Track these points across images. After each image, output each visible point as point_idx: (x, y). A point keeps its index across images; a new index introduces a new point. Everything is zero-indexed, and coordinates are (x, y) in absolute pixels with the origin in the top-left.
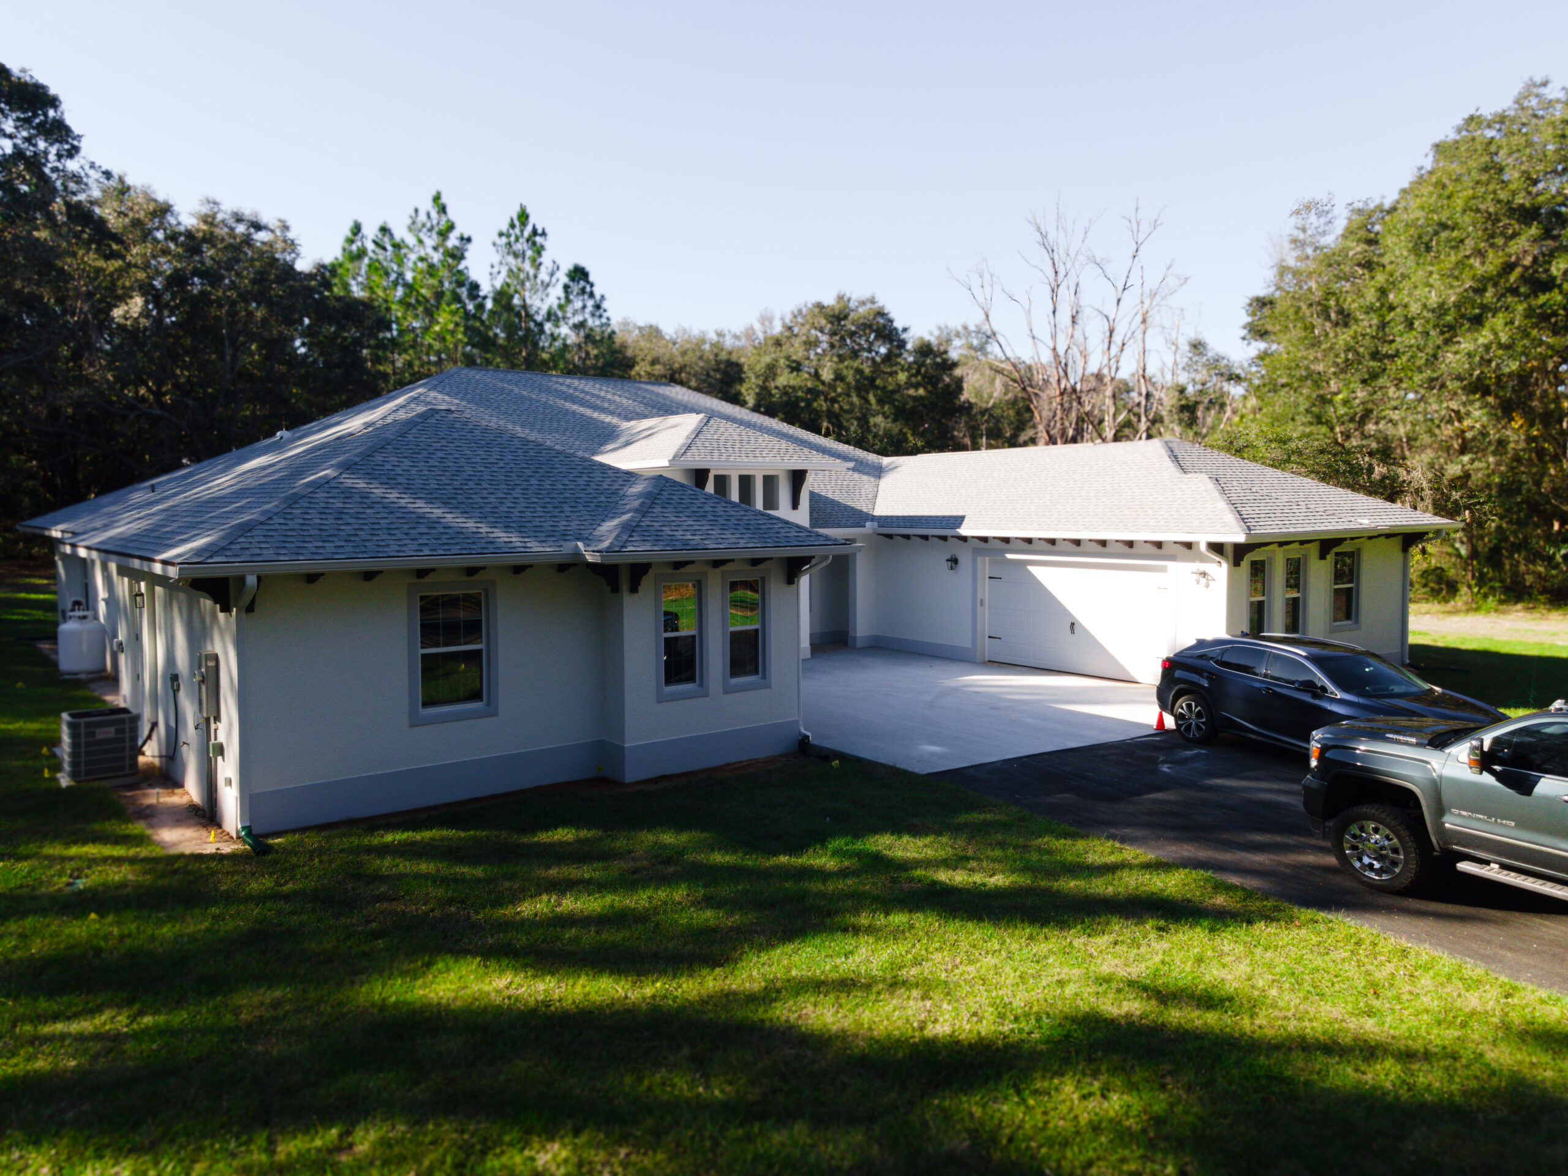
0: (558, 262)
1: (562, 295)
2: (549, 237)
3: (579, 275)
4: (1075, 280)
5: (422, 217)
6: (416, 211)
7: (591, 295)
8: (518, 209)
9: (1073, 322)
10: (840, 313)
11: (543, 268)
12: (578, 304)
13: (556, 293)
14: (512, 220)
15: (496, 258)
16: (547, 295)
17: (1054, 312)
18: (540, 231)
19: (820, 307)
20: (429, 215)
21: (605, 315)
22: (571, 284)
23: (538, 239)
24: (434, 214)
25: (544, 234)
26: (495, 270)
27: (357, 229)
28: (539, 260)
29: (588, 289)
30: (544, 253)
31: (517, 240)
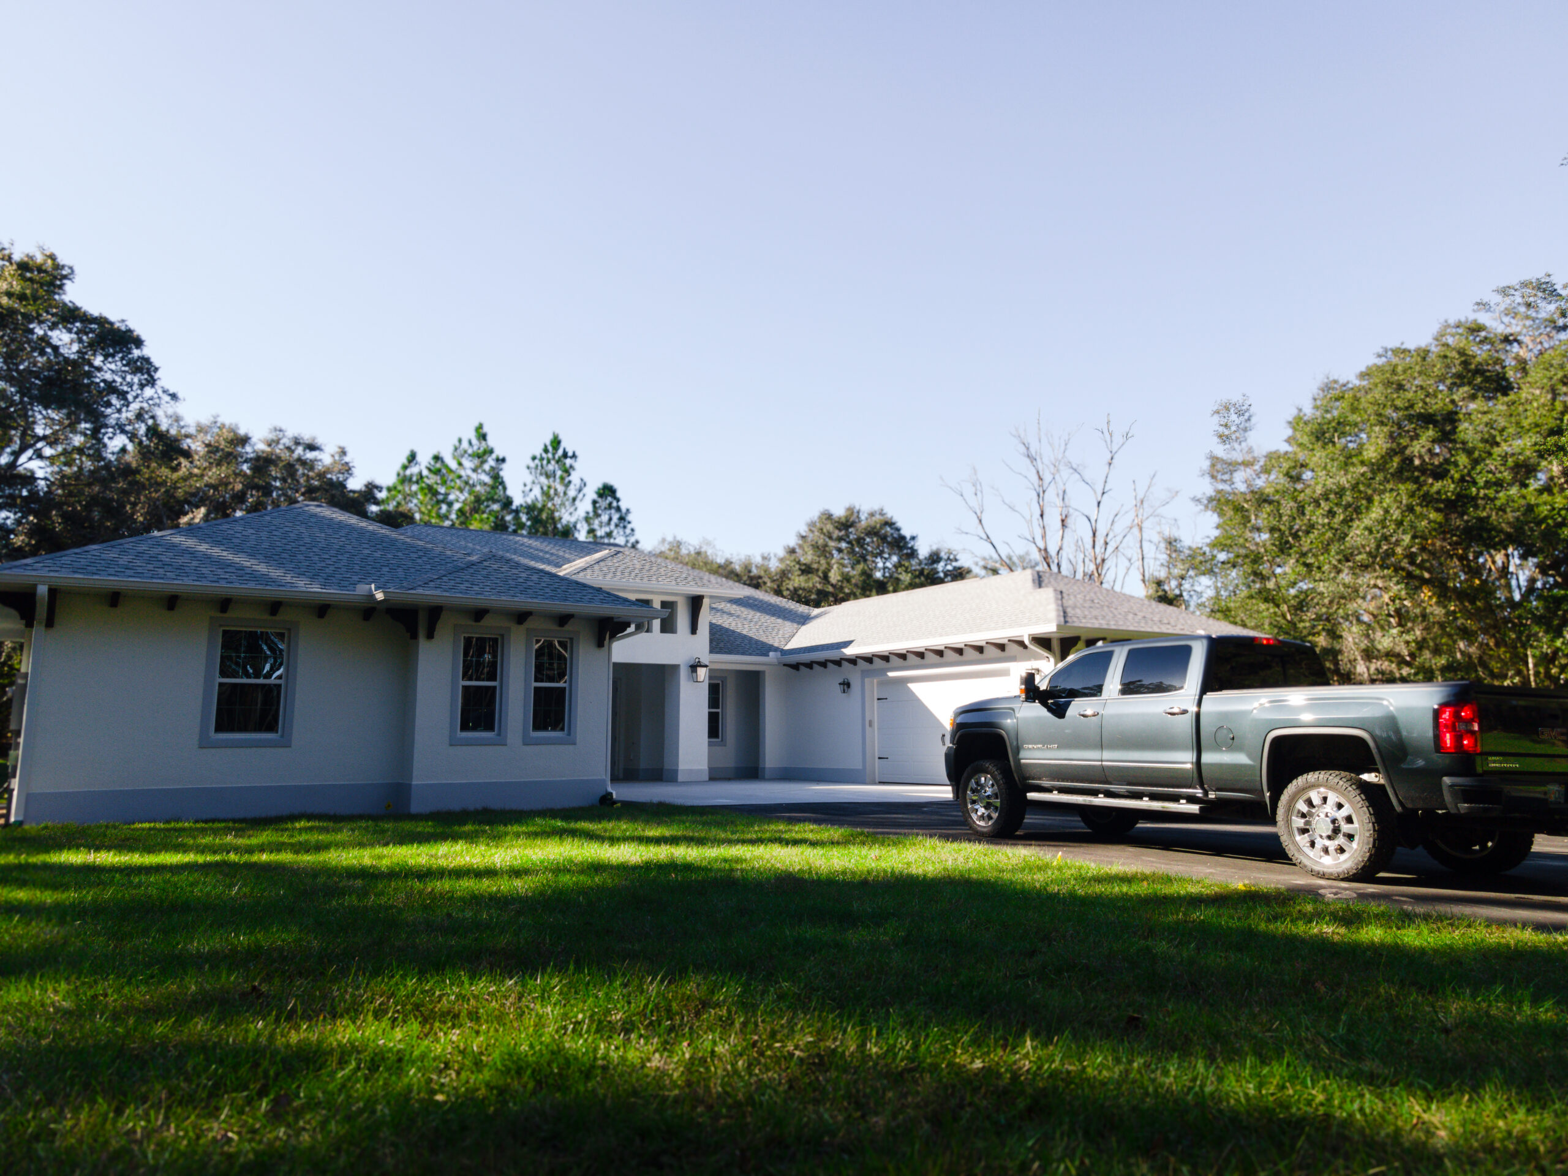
0: (585, 479)
1: (590, 508)
2: (579, 459)
3: (607, 492)
4: (1061, 487)
5: (465, 445)
6: (460, 441)
7: (618, 509)
8: (550, 437)
9: (1063, 525)
10: (847, 521)
11: (572, 487)
12: (605, 518)
13: (585, 506)
14: (546, 446)
15: (529, 478)
16: (576, 509)
17: (1042, 516)
18: (570, 454)
19: (829, 517)
20: (470, 443)
21: (629, 526)
22: (599, 500)
23: (568, 462)
24: (475, 441)
25: (574, 456)
26: (528, 488)
27: (412, 458)
28: (567, 480)
29: (615, 504)
30: (573, 473)
31: (549, 462)
